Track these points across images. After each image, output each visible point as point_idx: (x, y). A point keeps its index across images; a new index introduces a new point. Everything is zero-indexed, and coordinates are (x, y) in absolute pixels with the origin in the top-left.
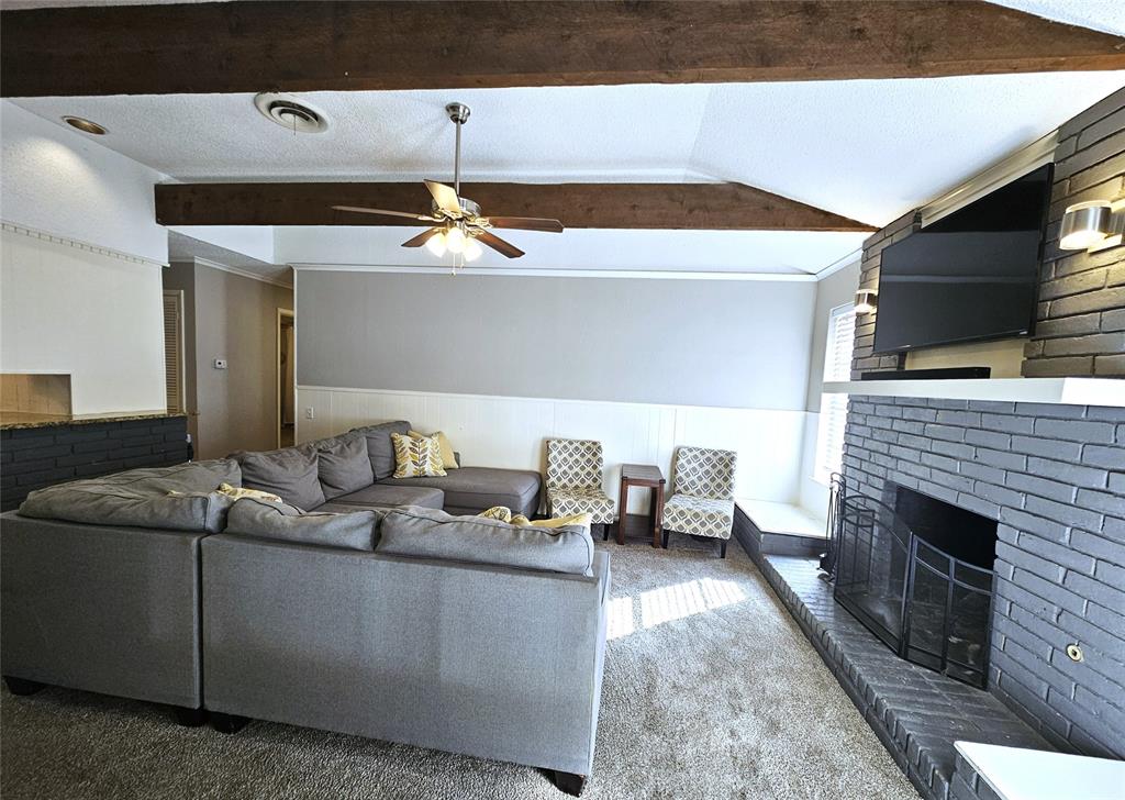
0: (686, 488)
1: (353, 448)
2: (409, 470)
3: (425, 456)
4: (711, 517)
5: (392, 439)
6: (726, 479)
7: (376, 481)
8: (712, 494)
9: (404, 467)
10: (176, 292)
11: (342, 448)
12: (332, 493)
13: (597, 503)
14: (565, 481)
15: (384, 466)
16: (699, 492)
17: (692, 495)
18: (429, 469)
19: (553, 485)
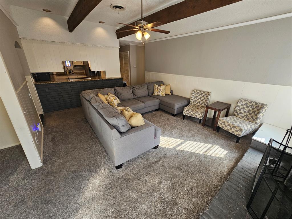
0: (238, 114)
1: (142, 87)
2: (156, 94)
3: (160, 91)
4: (235, 127)
5: (154, 86)
6: (256, 115)
7: (149, 95)
8: (248, 119)
9: (155, 93)
10: (127, 52)
11: (139, 87)
12: (135, 97)
13: (197, 112)
14: (195, 103)
15: (151, 92)
16: (243, 117)
17: (239, 117)
18: (160, 94)
19: (191, 103)
